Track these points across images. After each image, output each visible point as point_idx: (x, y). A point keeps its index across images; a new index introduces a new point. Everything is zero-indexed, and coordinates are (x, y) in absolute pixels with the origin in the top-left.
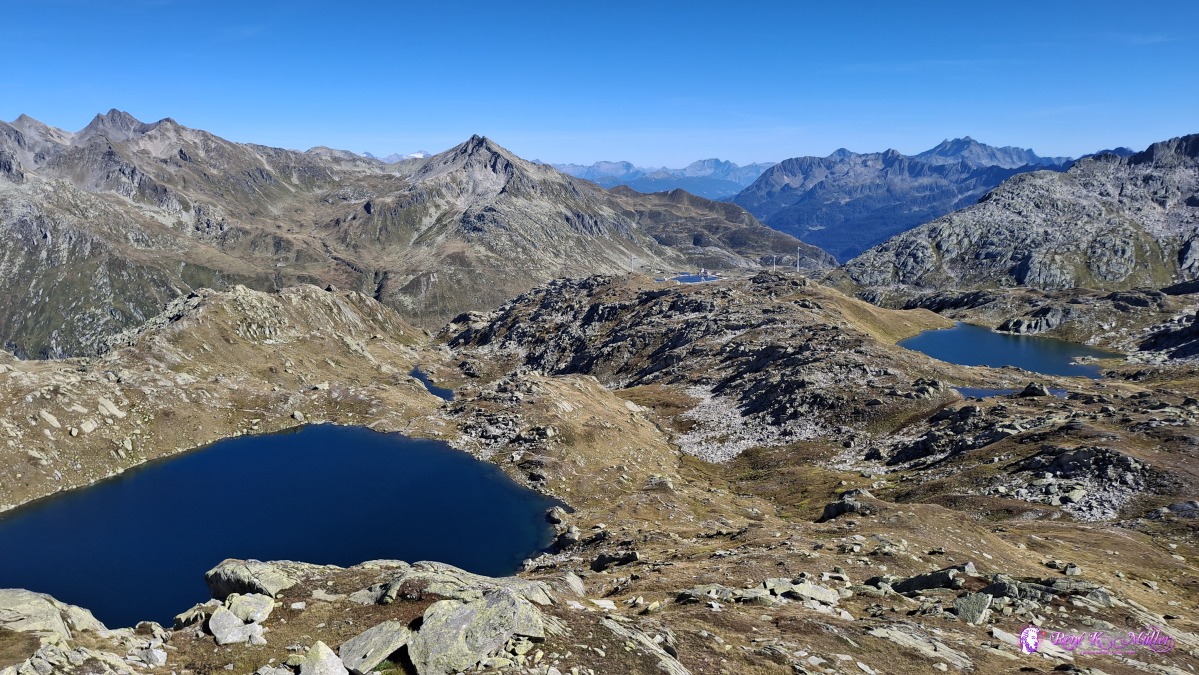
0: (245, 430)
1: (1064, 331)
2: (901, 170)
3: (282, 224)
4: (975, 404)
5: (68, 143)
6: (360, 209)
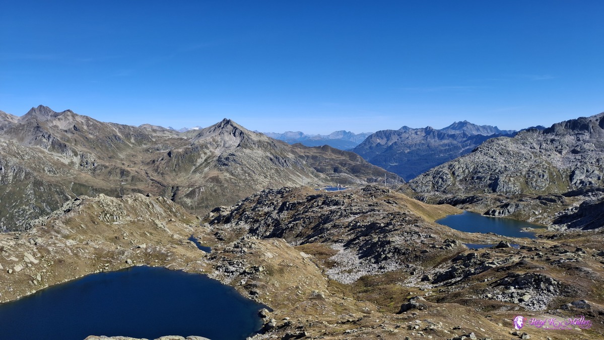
0: (101, 270)
1: (517, 215)
2: (434, 137)
3: (125, 163)
4: (475, 252)
5: (16, 122)
6: (166, 155)
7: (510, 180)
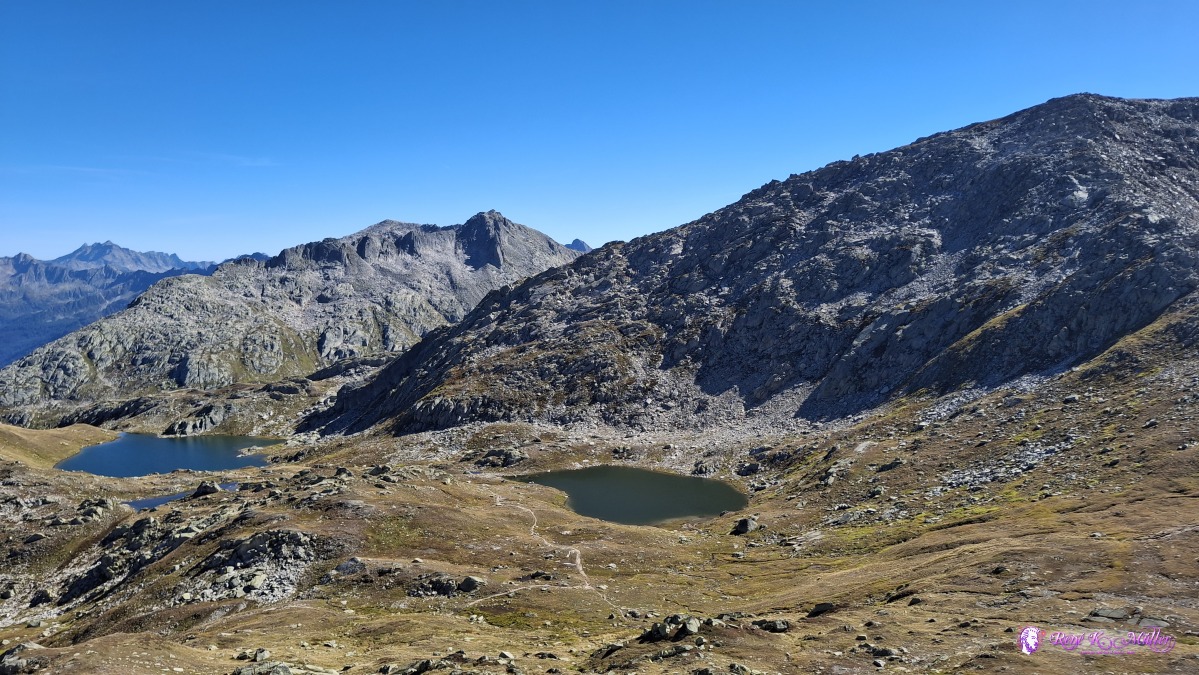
1: (228, 426)
2: (38, 276)
7: (210, 359)
